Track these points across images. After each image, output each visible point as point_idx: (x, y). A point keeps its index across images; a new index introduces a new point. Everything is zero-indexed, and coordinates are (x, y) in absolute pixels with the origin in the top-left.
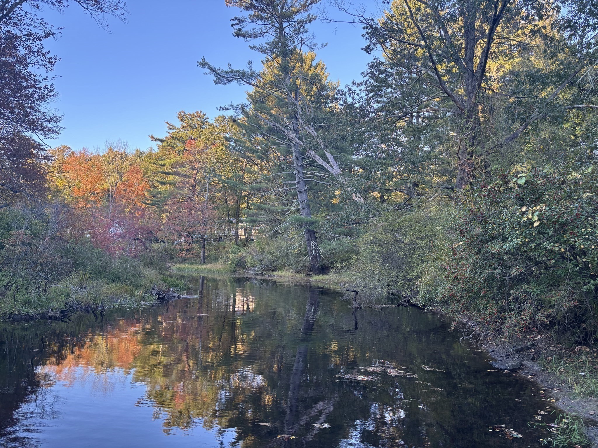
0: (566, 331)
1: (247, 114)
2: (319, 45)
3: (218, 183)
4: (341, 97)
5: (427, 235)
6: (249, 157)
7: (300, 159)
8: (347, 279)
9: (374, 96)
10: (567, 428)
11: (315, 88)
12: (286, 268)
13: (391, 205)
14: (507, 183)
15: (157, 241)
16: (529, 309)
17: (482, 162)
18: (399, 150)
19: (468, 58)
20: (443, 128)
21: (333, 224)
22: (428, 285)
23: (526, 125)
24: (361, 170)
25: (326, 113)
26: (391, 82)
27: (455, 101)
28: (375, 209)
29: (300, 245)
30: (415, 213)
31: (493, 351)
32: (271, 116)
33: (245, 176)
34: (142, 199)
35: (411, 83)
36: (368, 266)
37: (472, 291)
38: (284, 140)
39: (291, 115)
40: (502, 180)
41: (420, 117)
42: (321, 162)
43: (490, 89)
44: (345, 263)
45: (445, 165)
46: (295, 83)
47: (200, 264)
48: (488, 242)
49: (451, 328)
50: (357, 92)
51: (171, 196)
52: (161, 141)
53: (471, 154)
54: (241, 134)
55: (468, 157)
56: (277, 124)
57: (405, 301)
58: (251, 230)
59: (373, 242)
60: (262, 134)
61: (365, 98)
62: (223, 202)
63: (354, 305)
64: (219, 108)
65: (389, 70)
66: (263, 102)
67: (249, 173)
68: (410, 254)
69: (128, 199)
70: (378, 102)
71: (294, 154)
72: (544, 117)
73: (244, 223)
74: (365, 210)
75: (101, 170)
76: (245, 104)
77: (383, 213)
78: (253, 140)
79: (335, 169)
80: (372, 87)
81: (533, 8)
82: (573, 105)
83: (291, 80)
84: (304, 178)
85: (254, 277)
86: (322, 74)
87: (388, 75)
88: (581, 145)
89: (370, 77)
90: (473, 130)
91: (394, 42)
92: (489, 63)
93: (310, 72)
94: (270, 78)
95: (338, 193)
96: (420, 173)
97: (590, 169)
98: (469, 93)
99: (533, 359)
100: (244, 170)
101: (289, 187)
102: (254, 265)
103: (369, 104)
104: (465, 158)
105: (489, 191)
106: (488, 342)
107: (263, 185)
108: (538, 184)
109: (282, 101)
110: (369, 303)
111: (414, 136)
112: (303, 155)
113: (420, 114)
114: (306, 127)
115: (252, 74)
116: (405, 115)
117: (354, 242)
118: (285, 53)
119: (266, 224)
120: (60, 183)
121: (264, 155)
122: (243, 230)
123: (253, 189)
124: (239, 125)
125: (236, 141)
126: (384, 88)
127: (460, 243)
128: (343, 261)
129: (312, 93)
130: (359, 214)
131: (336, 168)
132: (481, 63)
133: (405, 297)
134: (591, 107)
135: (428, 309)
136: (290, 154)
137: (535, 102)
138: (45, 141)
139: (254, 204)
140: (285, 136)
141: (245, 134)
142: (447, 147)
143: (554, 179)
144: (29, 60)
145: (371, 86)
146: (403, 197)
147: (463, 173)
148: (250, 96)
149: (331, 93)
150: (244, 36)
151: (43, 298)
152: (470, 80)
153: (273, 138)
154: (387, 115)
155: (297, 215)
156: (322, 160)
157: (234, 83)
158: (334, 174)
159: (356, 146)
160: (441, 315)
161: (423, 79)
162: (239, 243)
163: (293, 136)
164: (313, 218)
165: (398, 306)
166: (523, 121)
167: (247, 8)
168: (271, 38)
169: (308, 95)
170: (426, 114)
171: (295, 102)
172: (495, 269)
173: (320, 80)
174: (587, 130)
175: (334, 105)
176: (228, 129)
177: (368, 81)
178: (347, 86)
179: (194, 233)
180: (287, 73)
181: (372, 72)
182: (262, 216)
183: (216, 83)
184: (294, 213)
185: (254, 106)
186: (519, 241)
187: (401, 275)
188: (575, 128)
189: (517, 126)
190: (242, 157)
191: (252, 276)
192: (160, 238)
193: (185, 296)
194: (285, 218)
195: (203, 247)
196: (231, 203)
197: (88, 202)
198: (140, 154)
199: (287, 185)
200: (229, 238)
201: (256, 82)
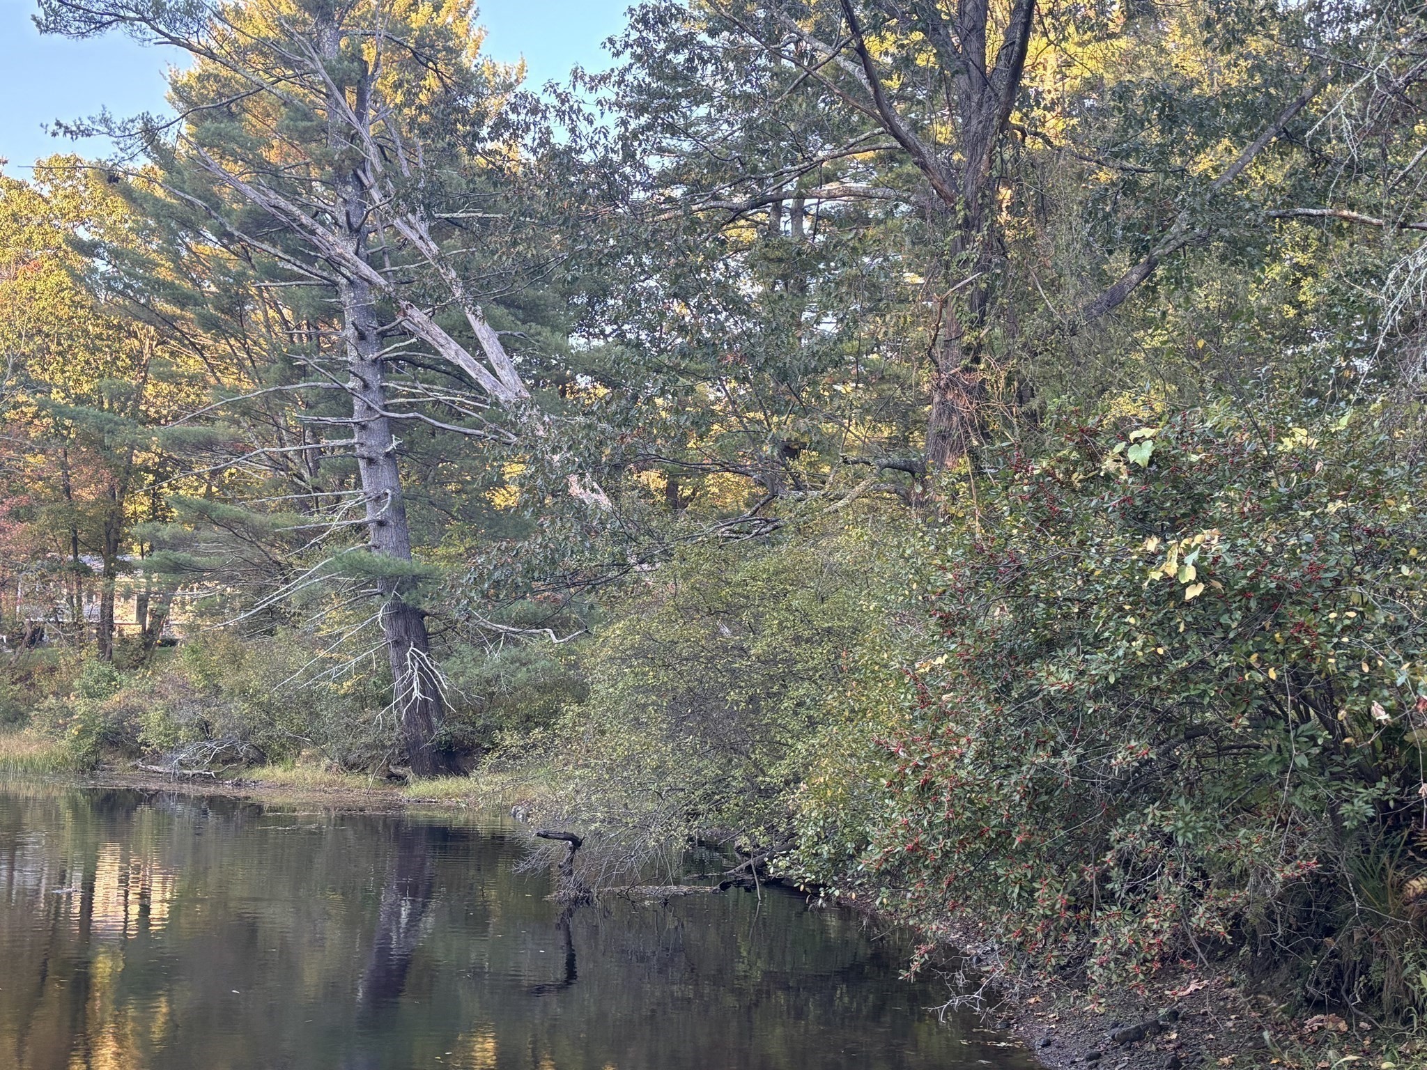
0: (1276, 965)
1: (165, 158)
3: (36, 415)
4: (530, 119)
5: (829, 631)
6: (169, 320)
7: (372, 336)
8: (539, 790)
9: (649, 127)
11: (431, 81)
12: (305, 752)
13: (704, 518)
14: (1094, 457)
16: (1170, 890)
17: (1009, 381)
18: (734, 327)
19: (968, 24)
20: (886, 259)
21: (497, 584)
23: (1152, 265)
24: (602, 391)
25: (471, 174)
26: (709, 81)
27: (924, 166)
28: (650, 532)
29: (363, 666)
30: (787, 551)
31: (1047, 1044)
32: (262, 167)
33: (150, 390)
35: (780, 93)
36: (623, 741)
37: (981, 834)
38: (311, 260)
39: (339, 169)
40: (1079, 447)
41: (806, 214)
42: (452, 351)
43: (1036, 134)
44: (537, 733)
45: (885, 387)
46: (357, 56)
48: (1032, 660)
49: (908, 968)
50: (586, 109)
53: (974, 353)
54: (138, 232)
55: (966, 361)
56: (282, 203)
57: (749, 868)
58: (168, 600)
59: (640, 653)
60: (223, 234)
61: (614, 133)
62: (54, 488)
63: (565, 890)
64: (53, 127)
65: (703, 37)
66: (232, 116)
67: (164, 380)
68: (769, 695)
70: (661, 151)
71: (349, 318)
72: (1204, 240)
73: (140, 573)
74: (614, 534)
76: (161, 117)
77: (676, 548)
78: (184, 253)
79: (505, 381)
80: (640, 93)
82: (1292, 205)
83: (343, 43)
84: (385, 408)
85: (174, 787)
86: (460, 31)
87: (701, 58)
88: (1314, 340)
89: (638, 58)
90: (985, 269)
92: (1035, 44)
93: (417, 20)
95: (514, 470)
96: (805, 411)
97: (1344, 421)
98: (972, 143)
100: (145, 368)
101: (324, 442)
102: (176, 739)
103: (629, 156)
104: (955, 365)
105: (1035, 481)
106: (1030, 1011)
107: (222, 430)
108: (1191, 466)
109: (306, 117)
110: (621, 880)
111: (785, 277)
112: (383, 321)
113: (807, 202)
114: (397, 222)
115: (192, 8)
116: (758, 204)
117: (571, 653)
119: (229, 580)
121: (228, 316)
122: (134, 602)
123: (177, 442)
124: (129, 195)
125: (116, 254)
126: (684, 103)
127: (940, 660)
128: (527, 723)
129: (424, 98)
130: (592, 548)
131: (507, 374)
132: (1009, 45)
133: (747, 854)
134: (1346, 218)
135: (828, 898)
136: (331, 317)
137: (1179, 188)
139: (180, 502)
140: (316, 248)
141: (153, 231)
142: (896, 324)
143: (1240, 449)
145: (640, 89)
146: (745, 493)
147: (950, 418)
148: (181, 92)
149: (494, 104)
152: (976, 98)
153: (266, 251)
154: (690, 197)
155: (355, 549)
156: (454, 346)
157: (117, 34)
158: (502, 398)
159: (581, 300)
160: (874, 918)
161: (820, 82)
162: (116, 655)
163: (346, 248)
164: (417, 562)
165: (724, 887)
166: (1141, 248)
169: (408, 103)
170: (827, 205)
171: (358, 126)
172: (1056, 753)
173: (454, 52)
174: (1333, 292)
175: (504, 149)
176: (87, 209)
177: (627, 70)
178: (551, 87)
180: (326, 17)
181: (642, 42)
182: (212, 549)
183: (44, 28)
184: (345, 540)
185: (194, 129)
186: (1138, 653)
187: (738, 773)
188: (1297, 282)
189: (1121, 265)
190: (137, 318)
191: (166, 787)
194: (306, 558)
196: (86, 494)
199: (317, 432)
200: (75, 633)
201: (204, 40)
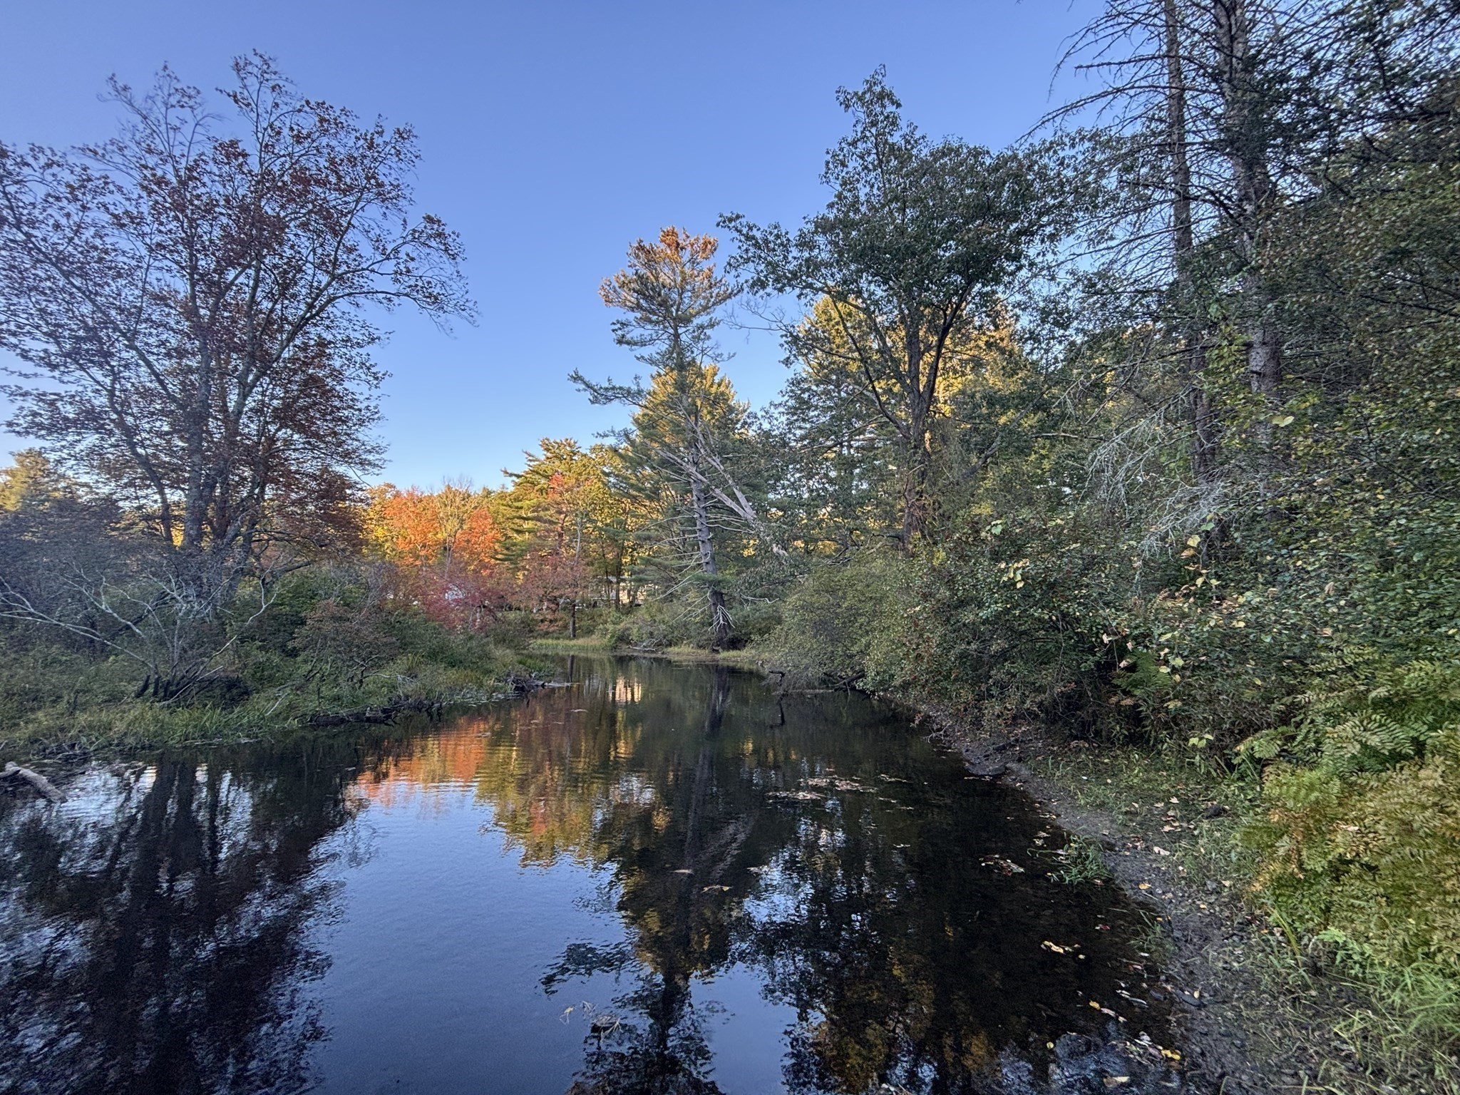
1: (632, 443)
2: (725, 356)
3: (593, 531)
4: (755, 421)
5: (872, 598)
6: (635, 497)
7: (702, 499)
8: (766, 655)
9: (796, 420)
10: (1080, 854)
11: (720, 411)
12: (685, 642)
13: (820, 557)
14: (977, 532)
15: (510, 609)
16: (1015, 694)
19: (912, 375)
21: (750, 584)
22: (878, 664)
23: (986, 458)
24: (780, 513)
25: (734, 441)
26: (816, 403)
27: (897, 427)
28: (804, 564)
29: (703, 612)
30: (849, 571)
31: (967, 751)
32: (664, 444)
33: (629, 521)
34: (491, 553)
35: (842, 405)
37: (941, 673)
38: (681, 474)
39: (689, 443)
41: (852, 447)
42: (733, 505)
43: (940, 413)
44: (766, 636)
46: (694, 404)
47: (569, 638)
48: (958, 609)
49: (914, 723)
50: (775, 416)
51: (530, 548)
52: (518, 476)
53: (920, 494)
54: (624, 468)
55: (917, 497)
56: (671, 455)
57: (845, 684)
58: (637, 591)
60: (653, 468)
61: (785, 423)
62: (599, 555)
63: (779, 691)
64: (596, 434)
65: (814, 387)
66: (653, 427)
67: (634, 517)
68: (851, 621)
69: (472, 553)
70: (800, 428)
71: (694, 493)
72: (1006, 448)
73: (628, 582)
74: (789, 565)
75: (436, 514)
76: (630, 430)
77: (813, 569)
78: (639, 474)
79: (748, 512)
81: (988, 316)
82: (1038, 433)
83: (690, 400)
84: (707, 523)
85: (641, 654)
86: (728, 393)
87: (813, 395)
89: (791, 396)
90: (923, 463)
91: (819, 353)
92: (938, 381)
93: (713, 390)
94: (661, 397)
95: (753, 543)
98: (916, 418)
99: (1020, 760)
100: (627, 513)
101: (687, 536)
102: (642, 638)
103: (790, 431)
104: (913, 498)
107: (653, 533)
108: (1017, 534)
109: (678, 426)
110: (799, 688)
112: (706, 494)
113: (853, 443)
114: (710, 460)
115: (640, 392)
117: (775, 607)
118: (681, 367)
119: (657, 584)
120: (380, 532)
121: (654, 495)
122: (626, 592)
123: (639, 538)
124: (621, 456)
125: (617, 476)
127: (917, 609)
128: (763, 632)
129: (717, 416)
130: (783, 570)
131: (748, 509)
132: (929, 381)
133: (844, 679)
135: (879, 696)
136: (688, 493)
137: (995, 429)
138: (365, 478)
139: (641, 558)
140: (683, 470)
141: (629, 467)
143: (1034, 526)
144: (347, 374)
145: (792, 407)
146: (833, 548)
147: (911, 518)
148: (636, 421)
149: (741, 416)
150: (628, 343)
151: (359, 693)
152: (916, 402)
153: (666, 472)
154: (811, 444)
155: (699, 572)
156: (730, 500)
157: (615, 403)
158: (746, 517)
159: (772, 482)
160: (896, 703)
162: (621, 610)
163: (693, 470)
164: (719, 576)
165: (835, 690)
166: (982, 452)
167: (632, 309)
168: (663, 346)
169: (712, 419)
170: (859, 444)
171: (695, 428)
172: (969, 643)
173: (726, 400)
174: (1056, 464)
175: (746, 432)
176: (607, 461)
177: (788, 401)
178: (762, 409)
179: (561, 597)
180: (684, 392)
181: (792, 390)
182: (651, 573)
183: (592, 402)
184: (695, 569)
185: (641, 433)
186: (999, 607)
187: (840, 649)
188: (1041, 461)
190: (624, 497)
191: (639, 654)
192: (515, 604)
193: (552, 684)
194: (683, 576)
195: (573, 615)
196: (610, 556)
197: (417, 557)
198: (488, 493)
199: (684, 532)
200: (608, 603)
201: (643, 402)
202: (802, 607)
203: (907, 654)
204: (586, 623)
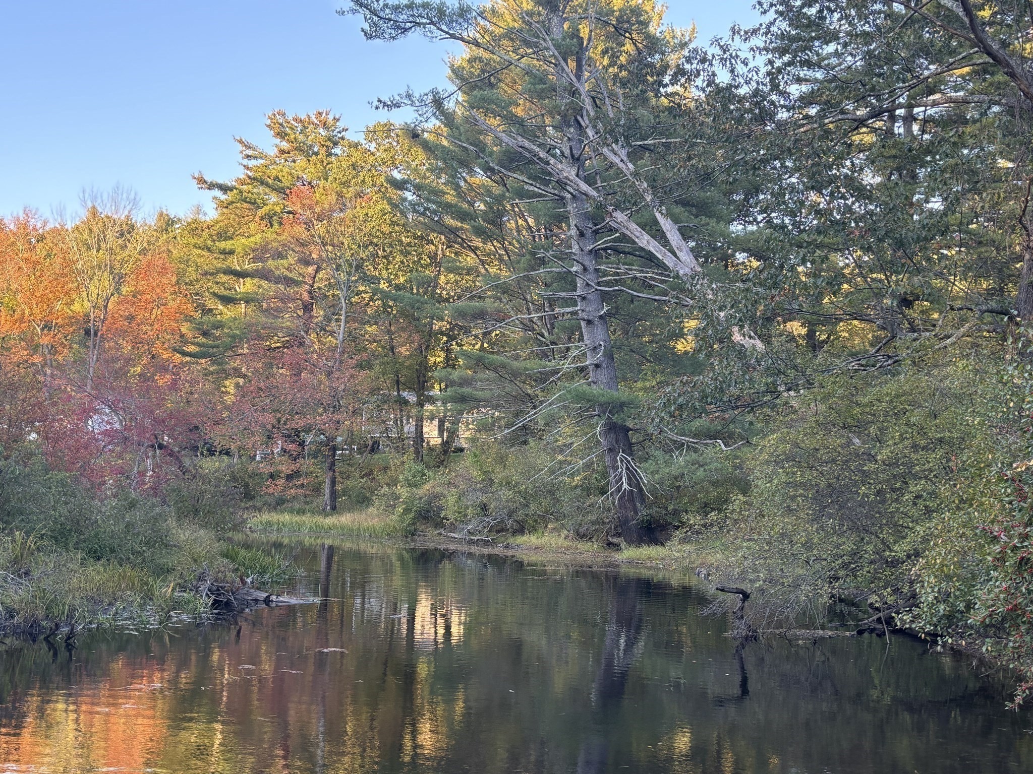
1: (448, 119)
3: (371, 299)
4: (700, 67)
5: (941, 440)
6: (453, 231)
7: (588, 233)
8: (716, 557)
9: (789, 64)
11: (628, 46)
12: (550, 526)
13: (838, 356)
15: (211, 453)
18: (859, 209)
20: (982, 150)
21: (680, 407)
22: (943, 576)
24: (756, 264)
25: (658, 111)
26: (835, 25)
27: (1012, 75)
28: (795, 367)
29: (588, 465)
30: (905, 380)
32: (518, 123)
33: (442, 279)
34: (174, 341)
35: (892, 29)
36: (779, 522)
38: (547, 183)
39: (564, 117)
41: (916, 119)
42: (645, 241)
44: (713, 515)
45: (983, 249)
46: (575, 34)
47: (324, 513)
49: (1013, 701)
50: (742, 55)
51: (249, 332)
52: (224, 189)
54: (432, 171)
56: (526, 143)
57: (879, 620)
60: (488, 169)
61: (764, 70)
62: (384, 348)
63: (738, 629)
64: (376, 103)
66: (491, 86)
67: (452, 272)
68: (894, 490)
69: (137, 341)
71: (572, 222)
73: (439, 404)
74: (767, 369)
75: (69, 265)
76: (445, 91)
77: (816, 378)
78: (462, 184)
79: (684, 260)
80: (782, 39)
83: (566, 26)
84: (599, 284)
85: (464, 548)
86: (648, 8)
89: (781, 14)
95: (692, 324)
96: (918, 271)
100: (439, 264)
101: (557, 310)
102: (466, 515)
103: (775, 86)
107: (489, 304)
109: (542, 81)
110: (780, 625)
111: (899, 169)
112: (596, 222)
113: (916, 110)
114: (605, 150)
115: (463, 12)
116: (876, 114)
117: (737, 457)
119: (496, 407)
121: (493, 226)
122: (436, 423)
123: (461, 313)
124: (426, 146)
125: (418, 187)
126: (817, 43)
128: (705, 508)
129: (623, 59)
130: (751, 379)
131: (684, 255)
133: (878, 609)
135: (944, 643)
136: (560, 222)
139: (465, 354)
140: (550, 174)
141: (442, 170)
142: (992, 200)
146: (870, 337)
148: (457, 72)
149: (674, 59)
153: (517, 178)
154: (823, 114)
155: (579, 384)
156: (646, 237)
157: (415, 35)
158: (681, 273)
159: (739, 197)
160: (981, 661)
161: (925, 18)
162: (426, 458)
163: (569, 172)
164: (622, 393)
165: (860, 632)
169: (612, 64)
170: (932, 112)
171: (577, 85)
173: (644, 24)
175: (682, 90)
176: (399, 158)
177: (772, 23)
179: (308, 430)
180: (554, 9)
182: (486, 384)
183: (369, 36)
184: (573, 378)
185: (466, 97)
187: (870, 548)
190: (433, 230)
191: (459, 547)
192: (219, 442)
193: (285, 599)
194: (547, 391)
195: (332, 467)
196: (404, 351)
197: (35, 348)
198: (168, 223)
199: (552, 303)
200: (399, 445)
201: (472, 33)
202: (790, 458)
203: (1001, 559)
204: (356, 482)
